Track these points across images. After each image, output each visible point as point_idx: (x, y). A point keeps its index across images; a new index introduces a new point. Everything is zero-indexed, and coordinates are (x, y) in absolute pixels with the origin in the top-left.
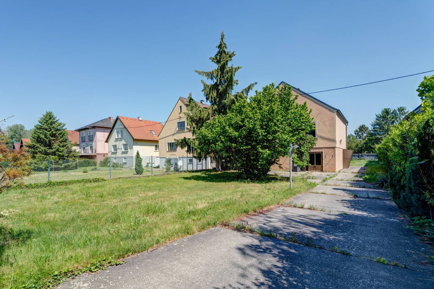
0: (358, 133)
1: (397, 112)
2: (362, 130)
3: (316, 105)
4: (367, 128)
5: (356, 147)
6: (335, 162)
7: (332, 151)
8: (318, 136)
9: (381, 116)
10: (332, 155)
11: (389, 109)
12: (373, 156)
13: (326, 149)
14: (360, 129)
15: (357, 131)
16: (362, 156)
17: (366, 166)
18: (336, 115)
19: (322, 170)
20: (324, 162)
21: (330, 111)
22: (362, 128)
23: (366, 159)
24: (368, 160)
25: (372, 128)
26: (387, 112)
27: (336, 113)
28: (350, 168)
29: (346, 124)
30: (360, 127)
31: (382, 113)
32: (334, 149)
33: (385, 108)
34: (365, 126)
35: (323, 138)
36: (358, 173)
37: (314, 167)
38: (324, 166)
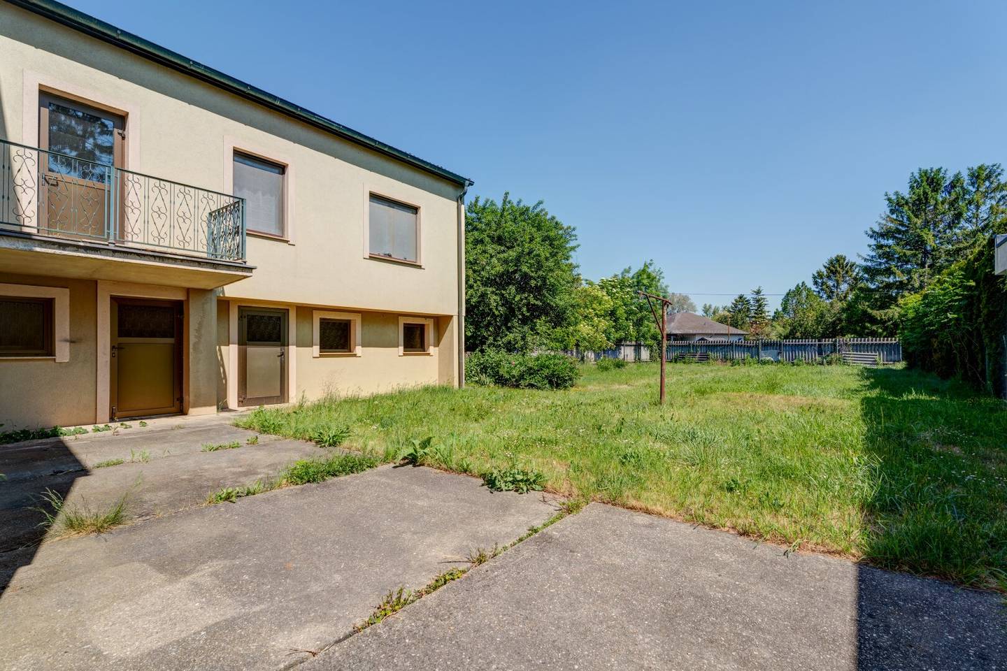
0: (823, 284)
1: (968, 184)
2: (835, 273)
4: (851, 266)
5: (818, 323)
9: (908, 200)
11: (938, 171)
12: (879, 347)
14: (829, 269)
15: (820, 275)
16: (834, 348)
22: (837, 267)
23: (850, 360)
26: (929, 181)
30: (831, 262)
31: (912, 188)
34: (844, 259)
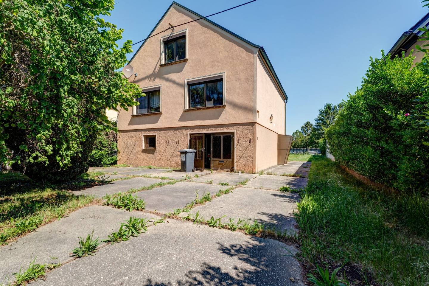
0: (304, 130)
1: (337, 108)
2: (307, 127)
3: (225, 40)
4: (312, 125)
5: (302, 143)
6: (254, 153)
7: (250, 130)
8: (227, 102)
9: (324, 112)
10: (248, 139)
11: (331, 105)
12: (316, 150)
13: (240, 128)
14: (305, 125)
15: (303, 127)
16: (306, 150)
17: (310, 161)
18: (258, 58)
19: (232, 170)
20: (237, 151)
21: (247, 50)
22: (307, 125)
23: (310, 153)
24: (312, 154)
25: (316, 123)
26: (329, 107)
27: (257, 53)
28: (288, 164)
29: (286, 101)
31: (325, 108)
32: (254, 127)
33: (328, 103)
34: (310, 123)
35: (235, 106)
36: (294, 176)
37: (220, 161)
38: (235, 160)
